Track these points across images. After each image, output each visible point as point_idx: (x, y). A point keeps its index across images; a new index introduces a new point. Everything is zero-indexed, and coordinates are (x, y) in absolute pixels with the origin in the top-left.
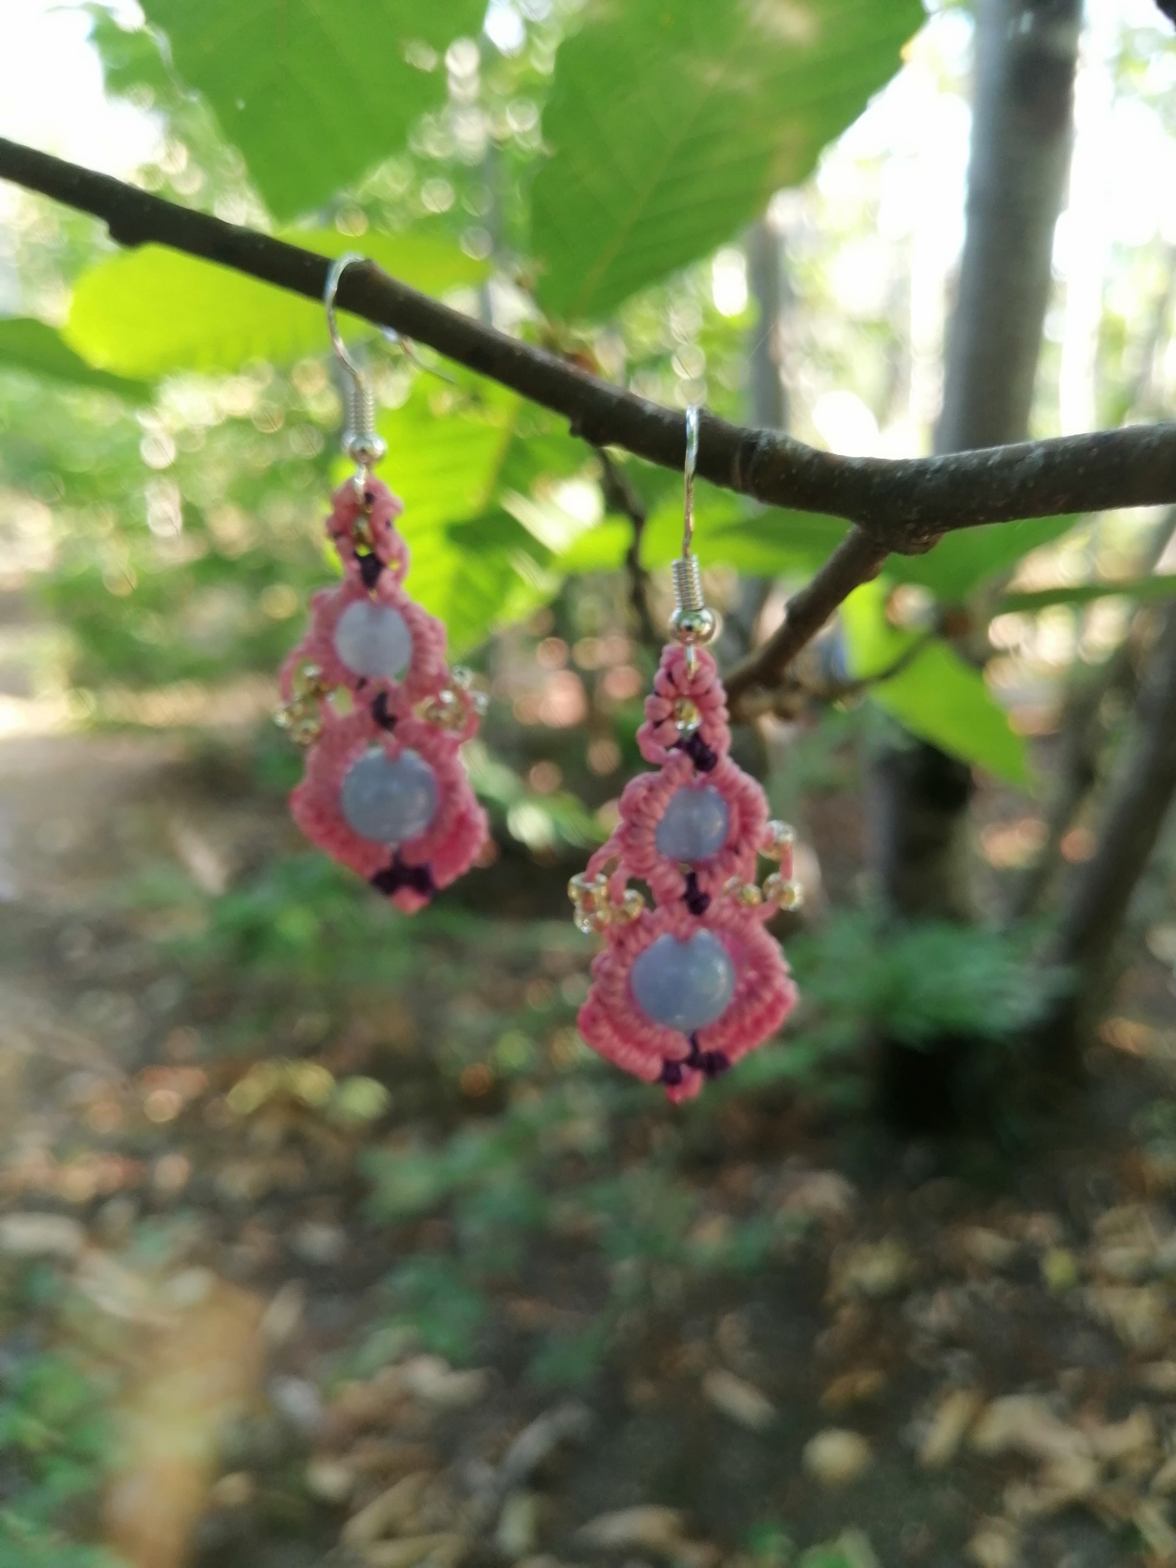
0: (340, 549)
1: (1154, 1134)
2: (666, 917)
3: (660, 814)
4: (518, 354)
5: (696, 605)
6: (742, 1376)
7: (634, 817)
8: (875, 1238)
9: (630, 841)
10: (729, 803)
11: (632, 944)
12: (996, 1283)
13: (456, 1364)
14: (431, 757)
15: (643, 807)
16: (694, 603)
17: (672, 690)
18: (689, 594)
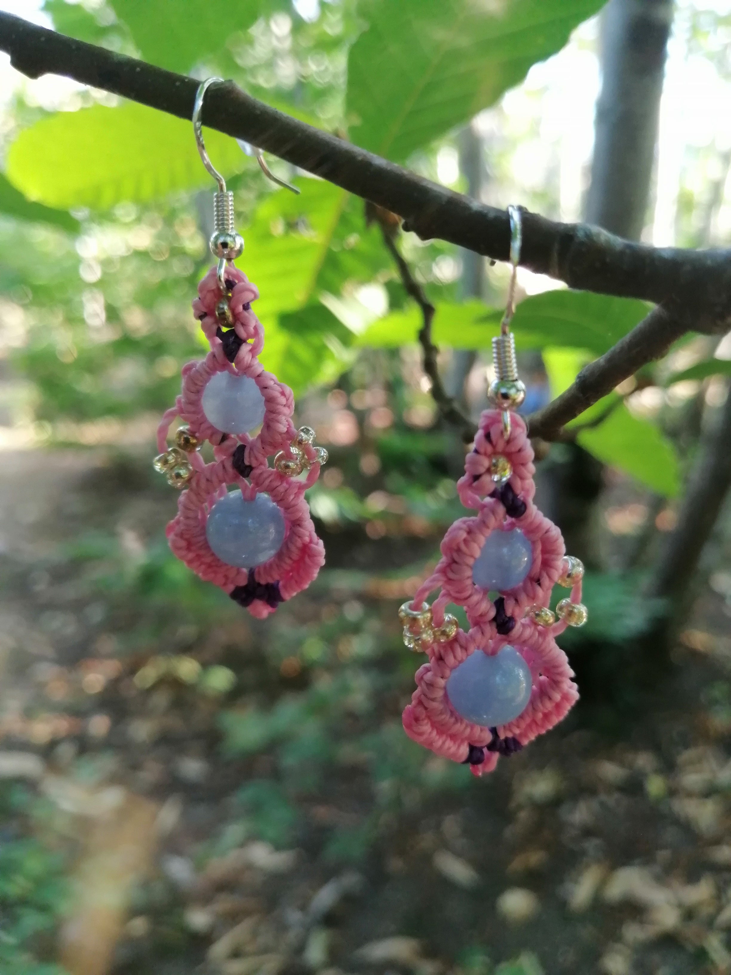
0: (205, 328)
1: (715, 702)
2: (479, 636)
3: (478, 553)
4: (360, 158)
5: (513, 376)
6: (458, 854)
7: (455, 556)
8: (541, 767)
9: (451, 575)
10: (534, 543)
11: (450, 660)
12: (616, 795)
13: (278, 847)
14: (280, 499)
15: (463, 547)
16: (510, 374)
17: (489, 449)
18: (507, 367)
